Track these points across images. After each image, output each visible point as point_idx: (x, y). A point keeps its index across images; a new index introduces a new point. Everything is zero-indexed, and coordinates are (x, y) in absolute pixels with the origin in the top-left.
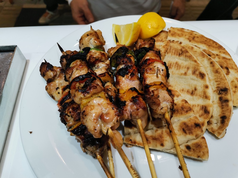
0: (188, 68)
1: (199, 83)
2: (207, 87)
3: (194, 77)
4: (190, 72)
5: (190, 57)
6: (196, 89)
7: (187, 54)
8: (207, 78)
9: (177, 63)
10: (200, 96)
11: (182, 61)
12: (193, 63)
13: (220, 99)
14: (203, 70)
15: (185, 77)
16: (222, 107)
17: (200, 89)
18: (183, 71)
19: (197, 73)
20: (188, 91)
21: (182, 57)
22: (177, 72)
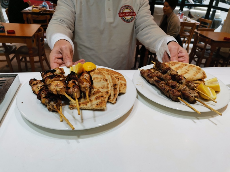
0: (101, 78)
1: (105, 83)
2: (108, 84)
3: (104, 81)
4: (102, 80)
5: (102, 74)
6: (104, 86)
7: (101, 73)
8: (108, 81)
9: (97, 77)
10: (106, 88)
11: (99, 76)
12: (103, 76)
13: (114, 88)
14: (107, 78)
15: (100, 82)
16: (114, 91)
17: (106, 86)
18: (99, 80)
19: (105, 79)
20: (101, 88)
21: (99, 75)
22: (97, 80)
